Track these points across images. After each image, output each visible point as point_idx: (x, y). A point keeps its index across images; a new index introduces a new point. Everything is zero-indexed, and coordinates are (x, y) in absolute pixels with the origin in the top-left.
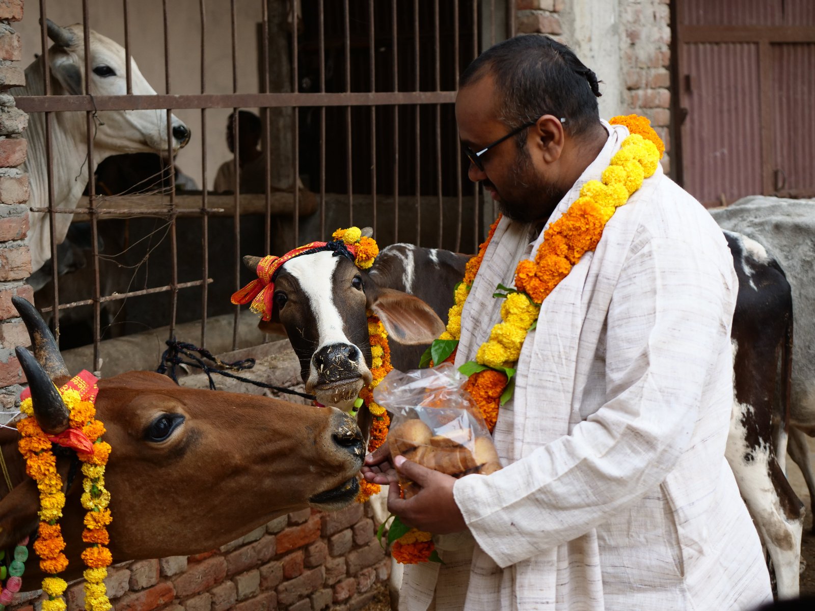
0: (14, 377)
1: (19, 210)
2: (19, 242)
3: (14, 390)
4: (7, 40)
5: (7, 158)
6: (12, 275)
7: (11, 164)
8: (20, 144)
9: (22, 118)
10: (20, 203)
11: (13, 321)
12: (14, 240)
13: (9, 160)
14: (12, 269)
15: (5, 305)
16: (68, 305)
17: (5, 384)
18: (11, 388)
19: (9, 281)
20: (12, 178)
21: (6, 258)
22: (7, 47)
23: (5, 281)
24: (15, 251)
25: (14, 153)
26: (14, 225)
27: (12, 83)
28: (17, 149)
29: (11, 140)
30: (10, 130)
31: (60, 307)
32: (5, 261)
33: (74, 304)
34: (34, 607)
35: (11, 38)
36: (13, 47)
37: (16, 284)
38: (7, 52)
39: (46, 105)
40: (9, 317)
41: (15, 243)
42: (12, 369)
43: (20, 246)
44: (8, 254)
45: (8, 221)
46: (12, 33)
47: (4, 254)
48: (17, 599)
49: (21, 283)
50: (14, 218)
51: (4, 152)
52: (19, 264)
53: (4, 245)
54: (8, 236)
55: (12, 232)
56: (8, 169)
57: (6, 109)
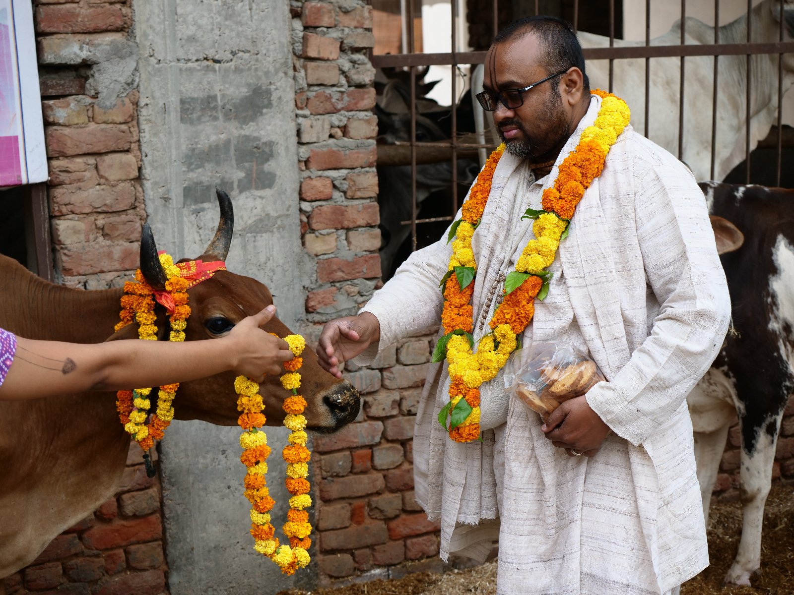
0: (359, 272)
1: (366, 144)
2: (367, 169)
3: (359, 282)
4: (358, 12)
5: (356, 104)
6: (359, 194)
7: (360, 108)
8: (368, 93)
9: (369, 73)
10: (368, 138)
11: (360, 229)
12: (362, 167)
13: (358, 106)
14: (359, 189)
15: (351, 217)
16: (427, 220)
17: (350, 278)
18: (355, 281)
19: (357, 199)
20: (360, 120)
21: (354, 181)
22: (358, 17)
23: (352, 198)
24: (362, 176)
25: (363, 99)
26: (361, 155)
27: (361, 46)
28: (366, 96)
29: (361, 90)
30: (358, 82)
31: (417, 222)
32: (353, 183)
33: (433, 220)
34: (372, 452)
35: (362, 11)
36: (364, 18)
37: (363, 201)
38: (358, 21)
39: (409, 61)
40: (355, 225)
41: (363, 170)
42: (357, 266)
43: (367, 172)
44: (354, 178)
45: (356, 153)
46: (363, 7)
47: (353, 178)
48: (355, 442)
49: (368, 201)
50: (361, 150)
51: (354, 99)
52: (365, 185)
53: (353, 171)
54: (356, 165)
55: (360, 161)
56: (357, 112)
57: (356, 66)
